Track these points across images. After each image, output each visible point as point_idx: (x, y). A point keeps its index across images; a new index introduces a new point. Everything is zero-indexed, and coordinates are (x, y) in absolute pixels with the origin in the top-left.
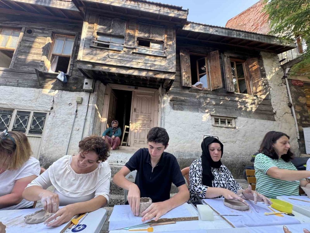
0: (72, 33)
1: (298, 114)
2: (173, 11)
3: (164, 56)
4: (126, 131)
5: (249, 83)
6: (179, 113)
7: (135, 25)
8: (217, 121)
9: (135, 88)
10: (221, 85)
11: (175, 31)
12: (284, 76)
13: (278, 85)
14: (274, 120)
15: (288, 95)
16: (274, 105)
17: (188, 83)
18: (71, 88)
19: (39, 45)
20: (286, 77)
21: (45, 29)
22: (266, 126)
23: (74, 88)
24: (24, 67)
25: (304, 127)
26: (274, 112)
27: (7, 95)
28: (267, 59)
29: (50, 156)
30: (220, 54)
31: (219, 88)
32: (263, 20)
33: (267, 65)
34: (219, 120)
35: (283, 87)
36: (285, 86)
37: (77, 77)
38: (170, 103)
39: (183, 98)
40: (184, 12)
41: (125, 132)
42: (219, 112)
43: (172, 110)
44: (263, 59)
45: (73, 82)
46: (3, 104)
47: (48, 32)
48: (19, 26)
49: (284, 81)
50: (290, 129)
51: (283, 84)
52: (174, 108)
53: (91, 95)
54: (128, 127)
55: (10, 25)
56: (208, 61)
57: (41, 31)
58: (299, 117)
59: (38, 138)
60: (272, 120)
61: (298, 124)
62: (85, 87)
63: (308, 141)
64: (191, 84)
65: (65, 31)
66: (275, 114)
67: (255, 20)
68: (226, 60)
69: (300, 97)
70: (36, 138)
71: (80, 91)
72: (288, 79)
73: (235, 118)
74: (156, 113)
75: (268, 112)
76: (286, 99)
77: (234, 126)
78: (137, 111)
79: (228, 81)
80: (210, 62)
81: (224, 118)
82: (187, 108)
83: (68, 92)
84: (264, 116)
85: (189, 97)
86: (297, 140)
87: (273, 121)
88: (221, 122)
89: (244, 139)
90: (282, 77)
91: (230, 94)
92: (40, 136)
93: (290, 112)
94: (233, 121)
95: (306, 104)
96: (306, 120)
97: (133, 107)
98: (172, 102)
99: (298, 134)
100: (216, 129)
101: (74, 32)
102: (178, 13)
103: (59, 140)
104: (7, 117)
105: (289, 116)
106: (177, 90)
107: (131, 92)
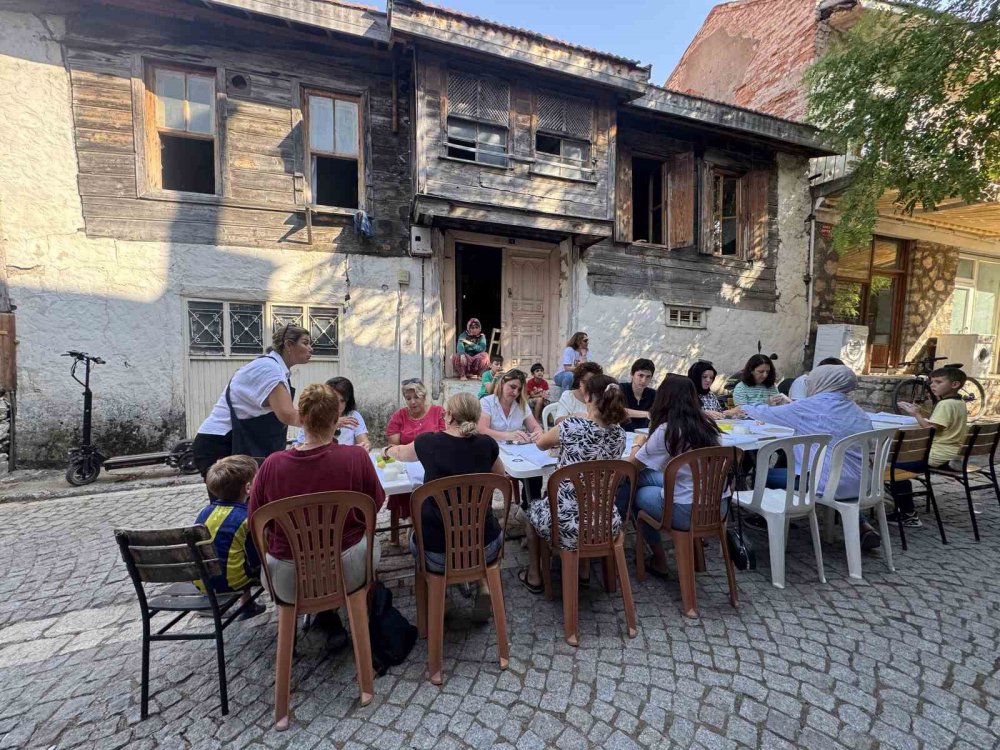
0: (353, 88)
1: (817, 298)
2: (619, 72)
3: (593, 181)
4: (495, 339)
5: (743, 229)
6: (605, 300)
7: (530, 96)
8: (673, 316)
9: (510, 242)
10: (691, 240)
11: (614, 115)
12: (811, 215)
13: (796, 237)
14: (774, 311)
15: (809, 259)
16: (780, 279)
17: (625, 233)
18: (379, 248)
19: (275, 127)
20: (814, 218)
21: (278, 74)
22: (758, 323)
23: (386, 247)
24: (258, 195)
25: (821, 323)
26: (777, 294)
27: (239, 268)
28: (787, 172)
29: (364, 397)
30: (696, 160)
31: (686, 245)
32: (800, 50)
33: (783, 189)
34: (679, 313)
35: (803, 240)
36: (807, 238)
37: (387, 218)
38: (589, 280)
39: (614, 268)
40: (641, 74)
41: (493, 342)
42: (678, 297)
43: (592, 295)
44: (780, 172)
45: (382, 232)
46: (239, 292)
47: (288, 84)
48: (206, 63)
49: (808, 228)
50: (797, 327)
51: (804, 234)
52: (595, 291)
53: (425, 265)
54: (498, 331)
55: (180, 59)
56: (669, 176)
57: (268, 81)
58: (817, 302)
59: (331, 364)
60: (770, 312)
61: (812, 317)
62: (415, 247)
63: (820, 350)
64: (631, 236)
65: (331, 81)
66: (778, 298)
67: (782, 40)
68: (707, 176)
69: (829, 262)
70: (326, 364)
71: (400, 256)
72: (816, 222)
73: (707, 310)
74: (555, 300)
75: (765, 295)
76: (803, 268)
77: (702, 325)
78: (514, 295)
79: (705, 230)
80: (673, 180)
81: (688, 310)
82: (621, 291)
83: (375, 258)
84: (758, 302)
85: (625, 265)
86: (803, 347)
87: (771, 314)
88: (681, 317)
89: (717, 350)
90: (806, 216)
91: (706, 257)
92: (334, 359)
93: (804, 293)
94: (703, 315)
95: (835, 277)
96: (827, 309)
97: (506, 285)
98: (591, 277)
99: (808, 336)
100: (673, 332)
101: (358, 88)
102: (628, 78)
103: (375, 365)
104: (252, 320)
105: (801, 301)
106: (602, 249)
107: (500, 250)
